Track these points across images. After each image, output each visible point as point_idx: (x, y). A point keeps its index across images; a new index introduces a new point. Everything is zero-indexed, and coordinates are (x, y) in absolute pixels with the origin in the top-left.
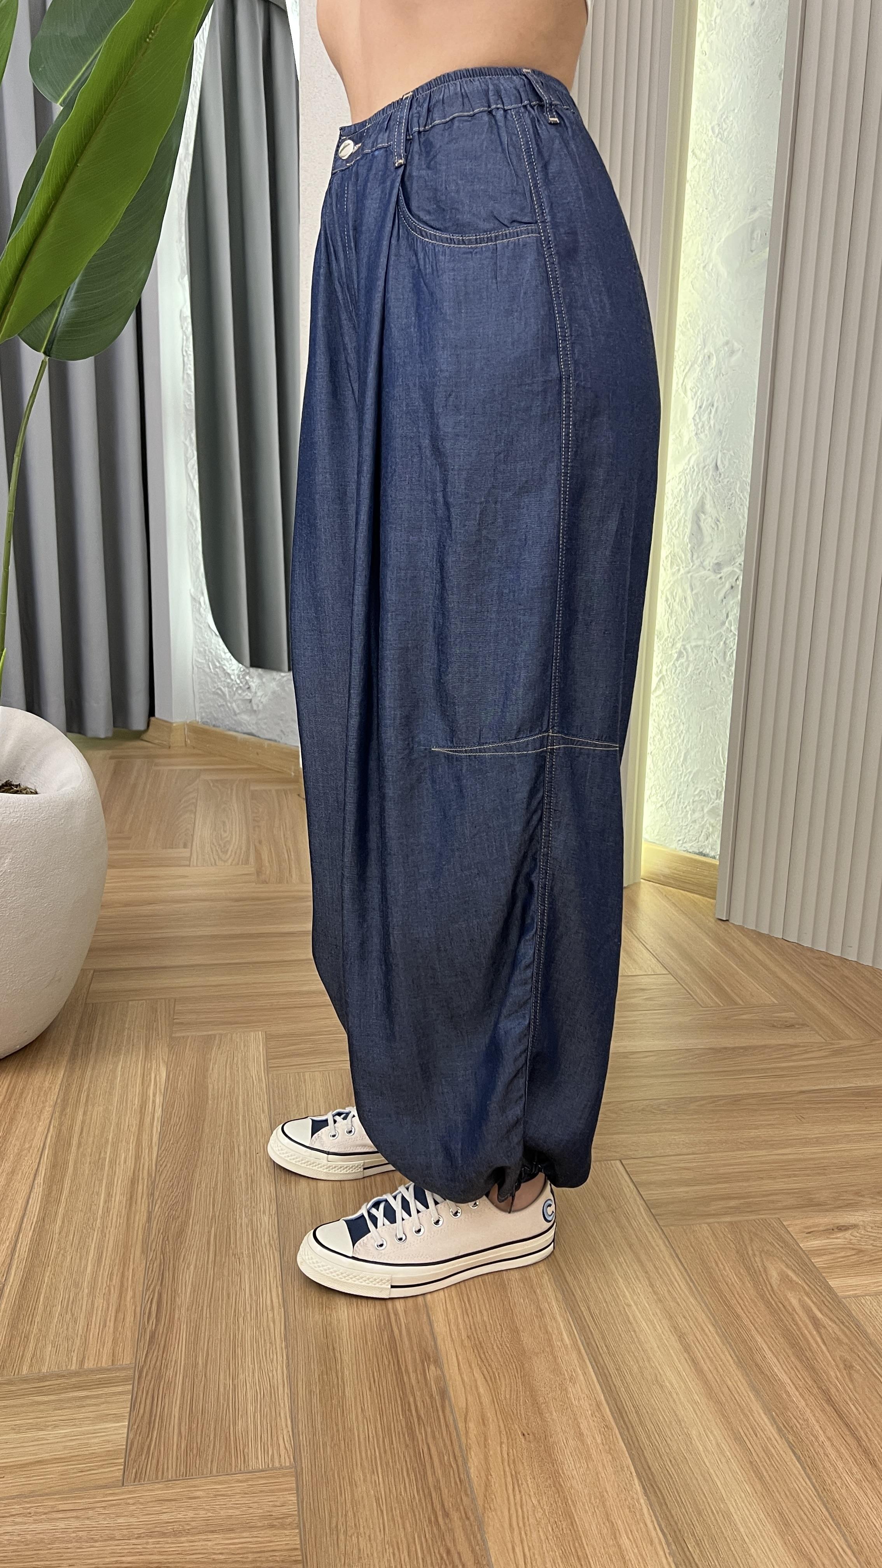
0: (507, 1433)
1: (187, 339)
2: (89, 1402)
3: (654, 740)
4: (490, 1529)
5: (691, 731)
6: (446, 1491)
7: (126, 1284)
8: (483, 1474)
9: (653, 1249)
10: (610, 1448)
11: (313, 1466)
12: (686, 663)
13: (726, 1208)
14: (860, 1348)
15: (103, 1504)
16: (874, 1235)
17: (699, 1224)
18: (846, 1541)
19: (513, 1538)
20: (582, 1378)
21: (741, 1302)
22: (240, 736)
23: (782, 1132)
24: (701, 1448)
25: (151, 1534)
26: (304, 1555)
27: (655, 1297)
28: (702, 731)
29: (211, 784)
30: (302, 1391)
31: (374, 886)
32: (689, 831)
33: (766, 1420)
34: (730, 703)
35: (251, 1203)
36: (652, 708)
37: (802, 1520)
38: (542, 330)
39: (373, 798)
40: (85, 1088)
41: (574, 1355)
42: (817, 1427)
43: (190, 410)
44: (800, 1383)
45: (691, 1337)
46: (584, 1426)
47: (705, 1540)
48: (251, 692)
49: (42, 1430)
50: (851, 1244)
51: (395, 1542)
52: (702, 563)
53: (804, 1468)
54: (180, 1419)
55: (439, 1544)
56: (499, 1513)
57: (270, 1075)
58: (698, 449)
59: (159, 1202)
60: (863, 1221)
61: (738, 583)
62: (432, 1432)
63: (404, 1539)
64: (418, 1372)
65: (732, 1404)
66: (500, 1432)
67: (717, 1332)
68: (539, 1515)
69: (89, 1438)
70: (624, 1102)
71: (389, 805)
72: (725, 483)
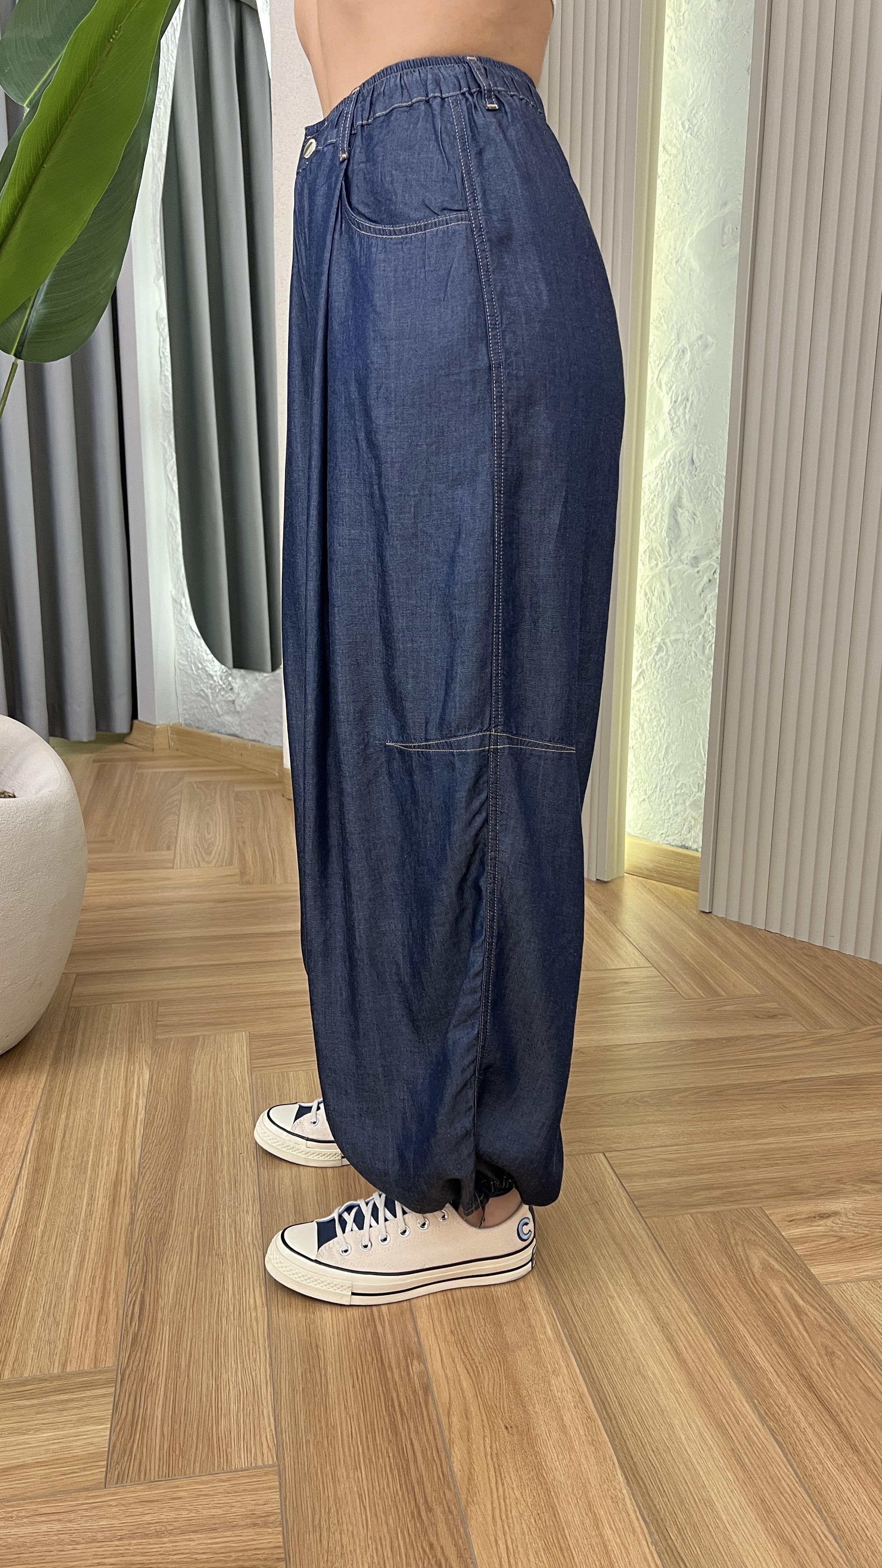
0: (490, 1426)
1: (164, 341)
2: (71, 1405)
3: (635, 735)
4: (473, 1522)
5: (671, 725)
6: (429, 1485)
7: (108, 1287)
8: (466, 1468)
9: (636, 1240)
10: (593, 1440)
11: (296, 1464)
12: (666, 657)
13: (709, 1198)
14: (842, 1334)
15: (85, 1507)
16: (855, 1221)
17: (682, 1215)
18: (827, 1525)
19: (496, 1531)
20: (565, 1370)
21: (723, 1291)
22: (223, 737)
23: (765, 1122)
24: (683, 1437)
25: (132, 1536)
26: (287, 1553)
27: (638, 1288)
28: (682, 725)
29: (195, 786)
30: (285, 1390)
31: (336, 881)
32: (672, 825)
33: (748, 1407)
34: (710, 696)
35: (234, 1203)
36: (633, 703)
37: (785, 1507)
38: (469, 319)
39: (332, 794)
40: (68, 1091)
41: (558, 1347)
42: (799, 1414)
43: (168, 412)
44: (782, 1370)
45: (673, 1327)
46: (567, 1418)
47: (688, 1529)
48: (233, 693)
49: (24, 1434)
50: (833, 1231)
51: (378, 1538)
52: (680, 557)
53: (786, 1455)
54: (163, 1420)
55: (422, 1538)
56: (482, 1507)
57: (254, 1075)
58: (674, 443)
59: (142, 1204)
60: (845, 1208)
61: (715, 576)
62: (415, 1426)
63: (386, 1534)
64: (402, 1368)
65: (714, 1393)
66: (483, 1426)
67: (699, 1321)
68: (522, 1507)
69: (70, 1442)
70: (607, 1095)
71: (347, 800)
72: (701, 476)
